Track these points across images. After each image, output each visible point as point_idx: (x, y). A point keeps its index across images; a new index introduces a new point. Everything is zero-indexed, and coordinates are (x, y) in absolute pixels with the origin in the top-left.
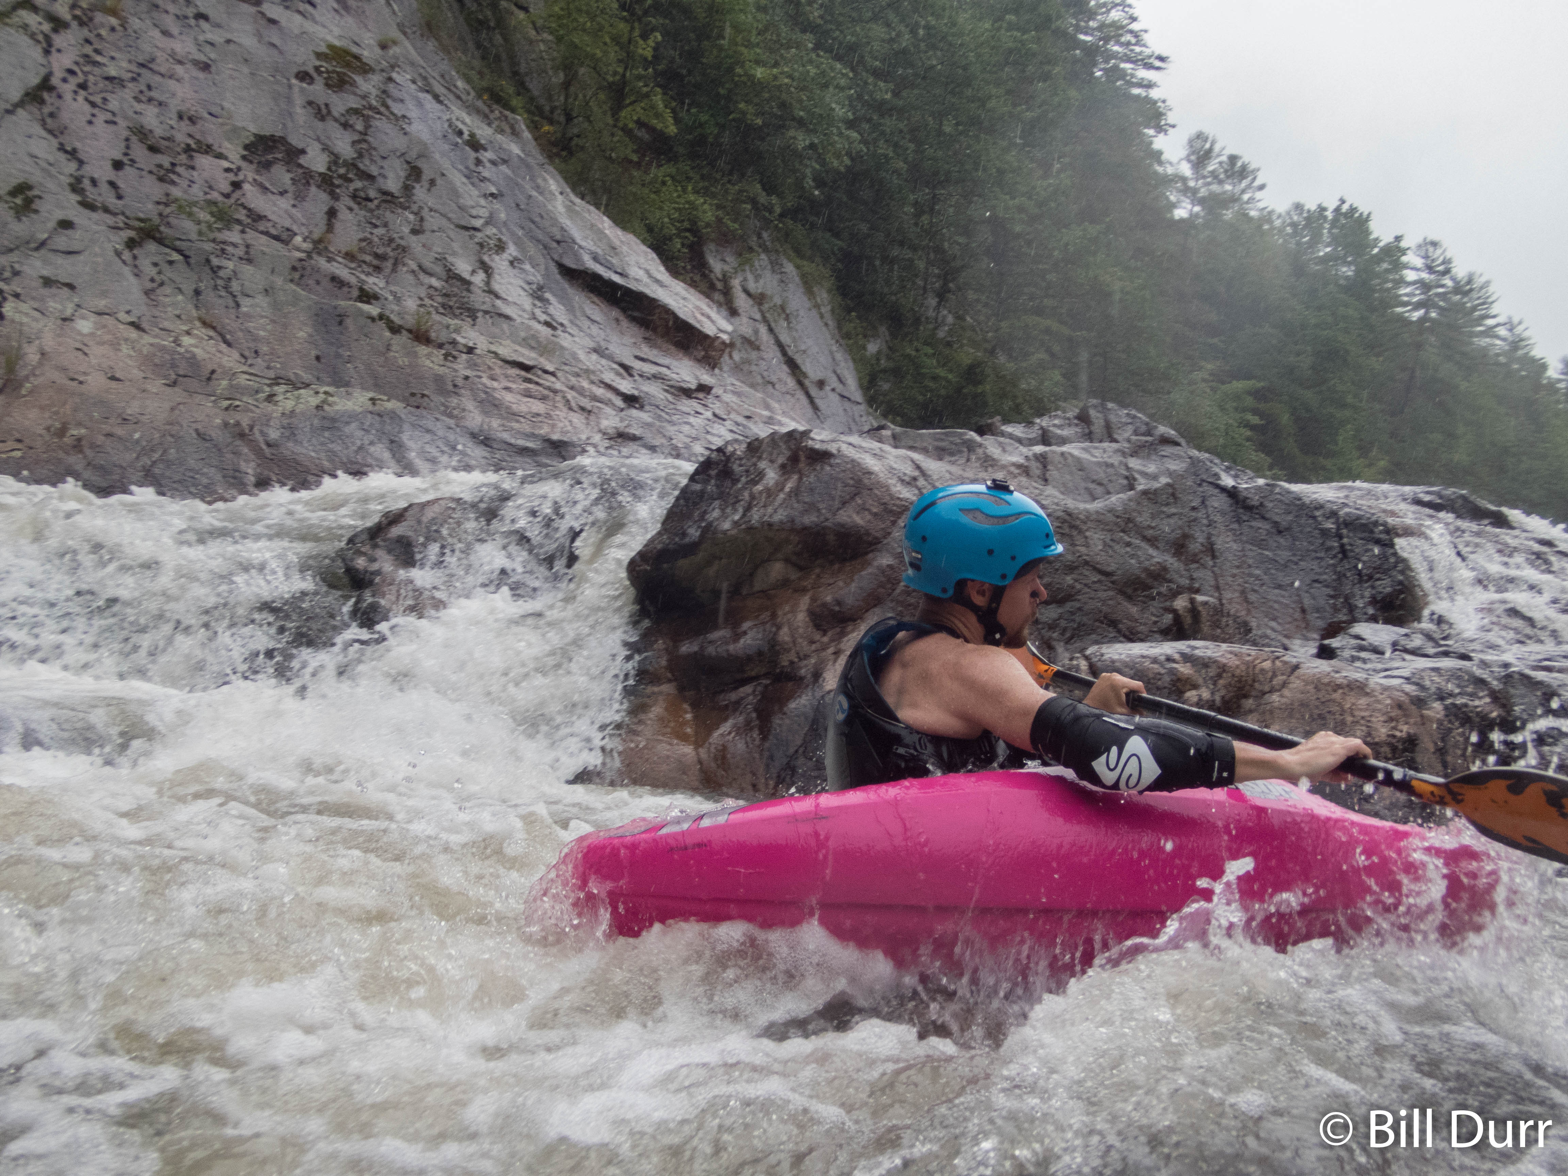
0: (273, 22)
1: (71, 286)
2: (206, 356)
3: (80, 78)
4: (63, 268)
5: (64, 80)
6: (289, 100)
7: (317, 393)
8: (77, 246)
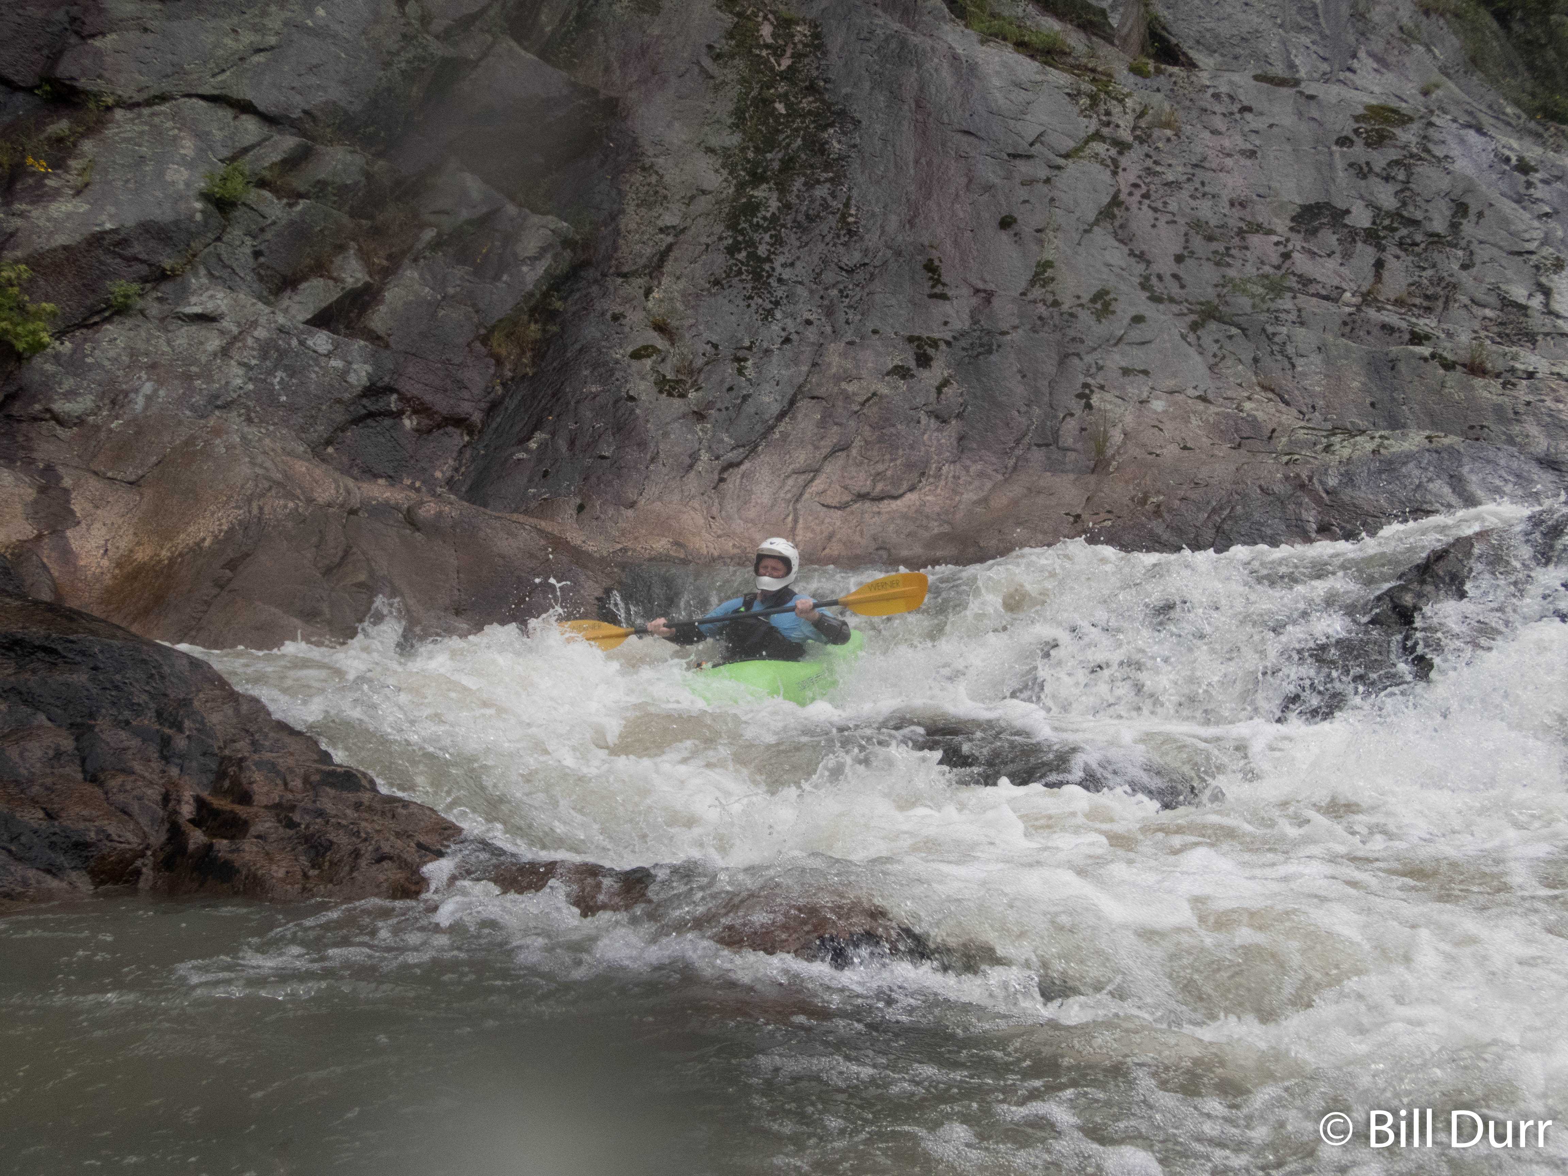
0: (1311, 97)
1: (1145, 372)
2: (1266, 417)
3: (1144, 189)
4: (1136, 358)
5: (1130, 194)
6: (1331, 166)
7: (1372, 438)
8: (1148, 336)
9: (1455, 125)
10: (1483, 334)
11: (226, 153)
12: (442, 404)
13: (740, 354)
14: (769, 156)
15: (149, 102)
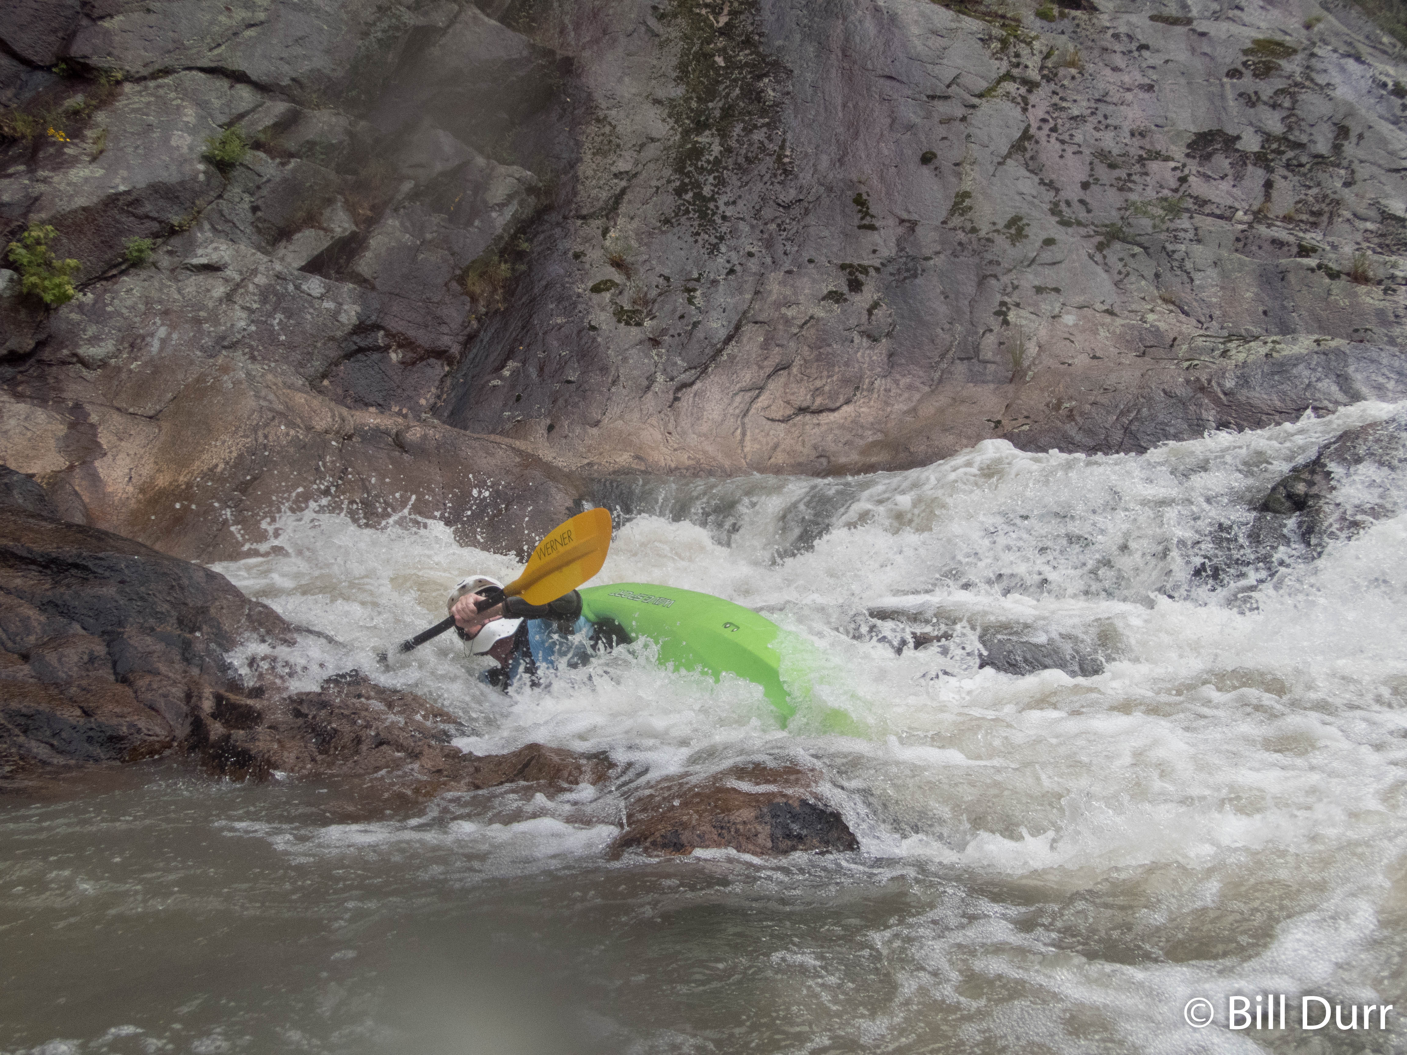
0: (1203, 34)
1: (1057, 290)
2: (1167, 327)
3: (1052, 124)
4: (1049, 277)
5: (1040, 128)
6: (1223, 97)
7: (1265, 343)
8: (1059, 257)
9: (1336, 55)
10: (1365, 245)
11: (224, 119)
12: (424, 338)
13: (691, 285)
14: (710, 105)
15: (154, 76)
